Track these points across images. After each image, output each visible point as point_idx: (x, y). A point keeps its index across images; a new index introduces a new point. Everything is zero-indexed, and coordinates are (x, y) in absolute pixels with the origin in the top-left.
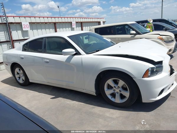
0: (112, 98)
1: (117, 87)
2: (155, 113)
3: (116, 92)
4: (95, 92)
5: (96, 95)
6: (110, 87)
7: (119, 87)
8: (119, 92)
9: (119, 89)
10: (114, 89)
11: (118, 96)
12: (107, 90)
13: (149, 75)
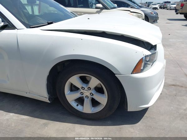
0: (77, 105)
1: (86, 88)
2: (144, 124)
3: (84, 96)
4: (48, 97)
5: (49, 102)
6: (74, 88)
7: (89, 87)
8: (89, 95)
9: (90, 91)
10: (82, 91)
11: (87, 102)
12: (69, 94)
13: (142, 68)
